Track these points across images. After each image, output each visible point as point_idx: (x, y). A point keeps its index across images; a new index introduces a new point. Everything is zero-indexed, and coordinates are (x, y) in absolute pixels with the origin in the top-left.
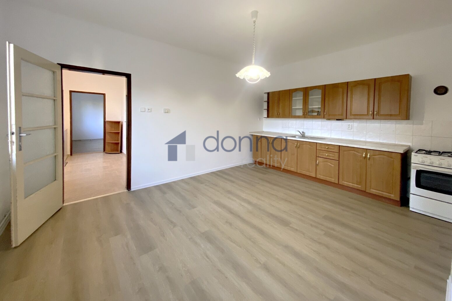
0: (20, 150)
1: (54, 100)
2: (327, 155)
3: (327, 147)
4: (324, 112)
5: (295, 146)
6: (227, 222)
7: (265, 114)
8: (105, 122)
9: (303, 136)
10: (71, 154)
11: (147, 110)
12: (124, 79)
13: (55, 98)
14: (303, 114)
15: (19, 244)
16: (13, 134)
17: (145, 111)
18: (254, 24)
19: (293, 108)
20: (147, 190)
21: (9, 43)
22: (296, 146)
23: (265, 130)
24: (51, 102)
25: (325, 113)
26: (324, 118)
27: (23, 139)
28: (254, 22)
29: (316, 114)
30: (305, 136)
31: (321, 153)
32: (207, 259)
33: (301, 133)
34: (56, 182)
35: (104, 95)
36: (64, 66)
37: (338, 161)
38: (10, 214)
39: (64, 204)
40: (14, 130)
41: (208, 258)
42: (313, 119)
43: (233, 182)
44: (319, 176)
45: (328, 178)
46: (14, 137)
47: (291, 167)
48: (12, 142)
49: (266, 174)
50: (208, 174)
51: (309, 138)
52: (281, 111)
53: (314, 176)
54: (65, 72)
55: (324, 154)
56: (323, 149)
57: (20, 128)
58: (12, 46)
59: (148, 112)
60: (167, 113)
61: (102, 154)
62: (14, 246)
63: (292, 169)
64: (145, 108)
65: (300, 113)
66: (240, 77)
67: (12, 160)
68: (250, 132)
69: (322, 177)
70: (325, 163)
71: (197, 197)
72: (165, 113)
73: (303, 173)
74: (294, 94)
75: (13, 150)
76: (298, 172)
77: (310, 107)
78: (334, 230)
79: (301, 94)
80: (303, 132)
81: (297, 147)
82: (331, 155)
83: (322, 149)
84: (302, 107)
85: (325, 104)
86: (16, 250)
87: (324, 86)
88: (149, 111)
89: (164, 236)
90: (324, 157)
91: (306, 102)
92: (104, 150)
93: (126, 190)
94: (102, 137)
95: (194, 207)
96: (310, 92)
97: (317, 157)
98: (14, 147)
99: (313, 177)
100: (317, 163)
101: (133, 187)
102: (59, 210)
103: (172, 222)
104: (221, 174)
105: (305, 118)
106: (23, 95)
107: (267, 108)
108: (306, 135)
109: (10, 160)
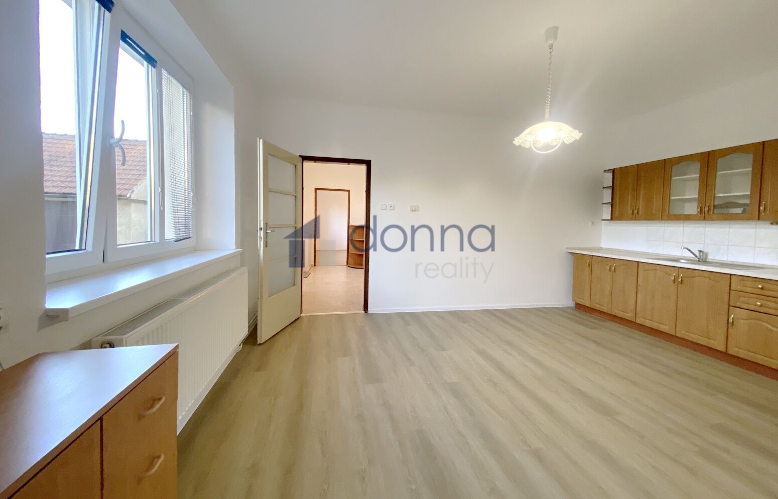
0: (267, 246)
1: (296, 196)
2: (759, 303)
3: (760, 286)
4: (759, 206)
5: (673, 278)
6: (490, 380)
7: (606, 213)
8: (349, 227)
9: (702, 258)
10: (315, 265)
11: (388, 208)
12: (364, 167)
13: (296, 195)
14: (699, 210)
15: (262, 342)
16: (261, 229)
17: (386, 209)
18: (550, 51)
19: (672, 198)
20: (388, 317)
21: (260, 139)
22: (674, 280)
23: (604, 245)
24: (291, 199)
25: (762, 208)
26: (759, 219)
27: (268, 234)
28: (551, 47)
29: (739, 211)
30: (707, 260)
31: (742, 299)
32: (446, 414)
33: (694, 254)
34: (295, 287)
35: (349, 191)
36: (305, 158)
38: (257, 317)
39: (302, 315)
40: (262, 226)
41: (448, 413)
42: (731, 222)
43: (520, 330)
44: (733, 351)
45: (759, 356)
46: (262, 232)
47: (660, 323)
48: (260, 238)
49: (596, 328)
50: (476, 310)
51: (714, 264)
52: (641, 204)
53: (721, 348)
54: (307, 164)
55: (752, 301)
56: (749, 290)
57: (267, 224)
58: (261, 141)
59: (389, 210)
60: (415, 211)
61: (346, 267)
62: (259, 342)
63: (664, 328)
64: (386, 205)
65: (692, 209)
66: (523, 145)
67: (260, 256)
68: (567, 248)
69: (743, 354)
70: (753, 321)
71: (451, 338)
72: (412, 211)
73: (691, 339)
74: (675, 168)
75: (261, 244)
76: (678, 335)
77: (718, 195)
78: (727, 451)
79: (697, 166)
80: (700, 251)
81: (676, 283)
82: (771, 304)
83: (744, 290)
84: (696, 196)
85: (764, 186)
86: (260, 347)
87: (761, 147)
88: (392, 208)
89: (396, 372)
90: (752, 307)
91: (707, 183)
92: (347, 263)
93: (363, 312)
94: (346, 248)
95: (443, 349)
96: (720, 161)
97: (731, 308)
98: (262, 243)
99: (718, 351)
100: (731, 321)
101: (371, 309)
102: (296, 320)
103: (409, 360)
104: (502, 316)
105: (704, 219)
106: (270, 191)
107: (610, 201)
108: (710, 257)
109: (259, 255)
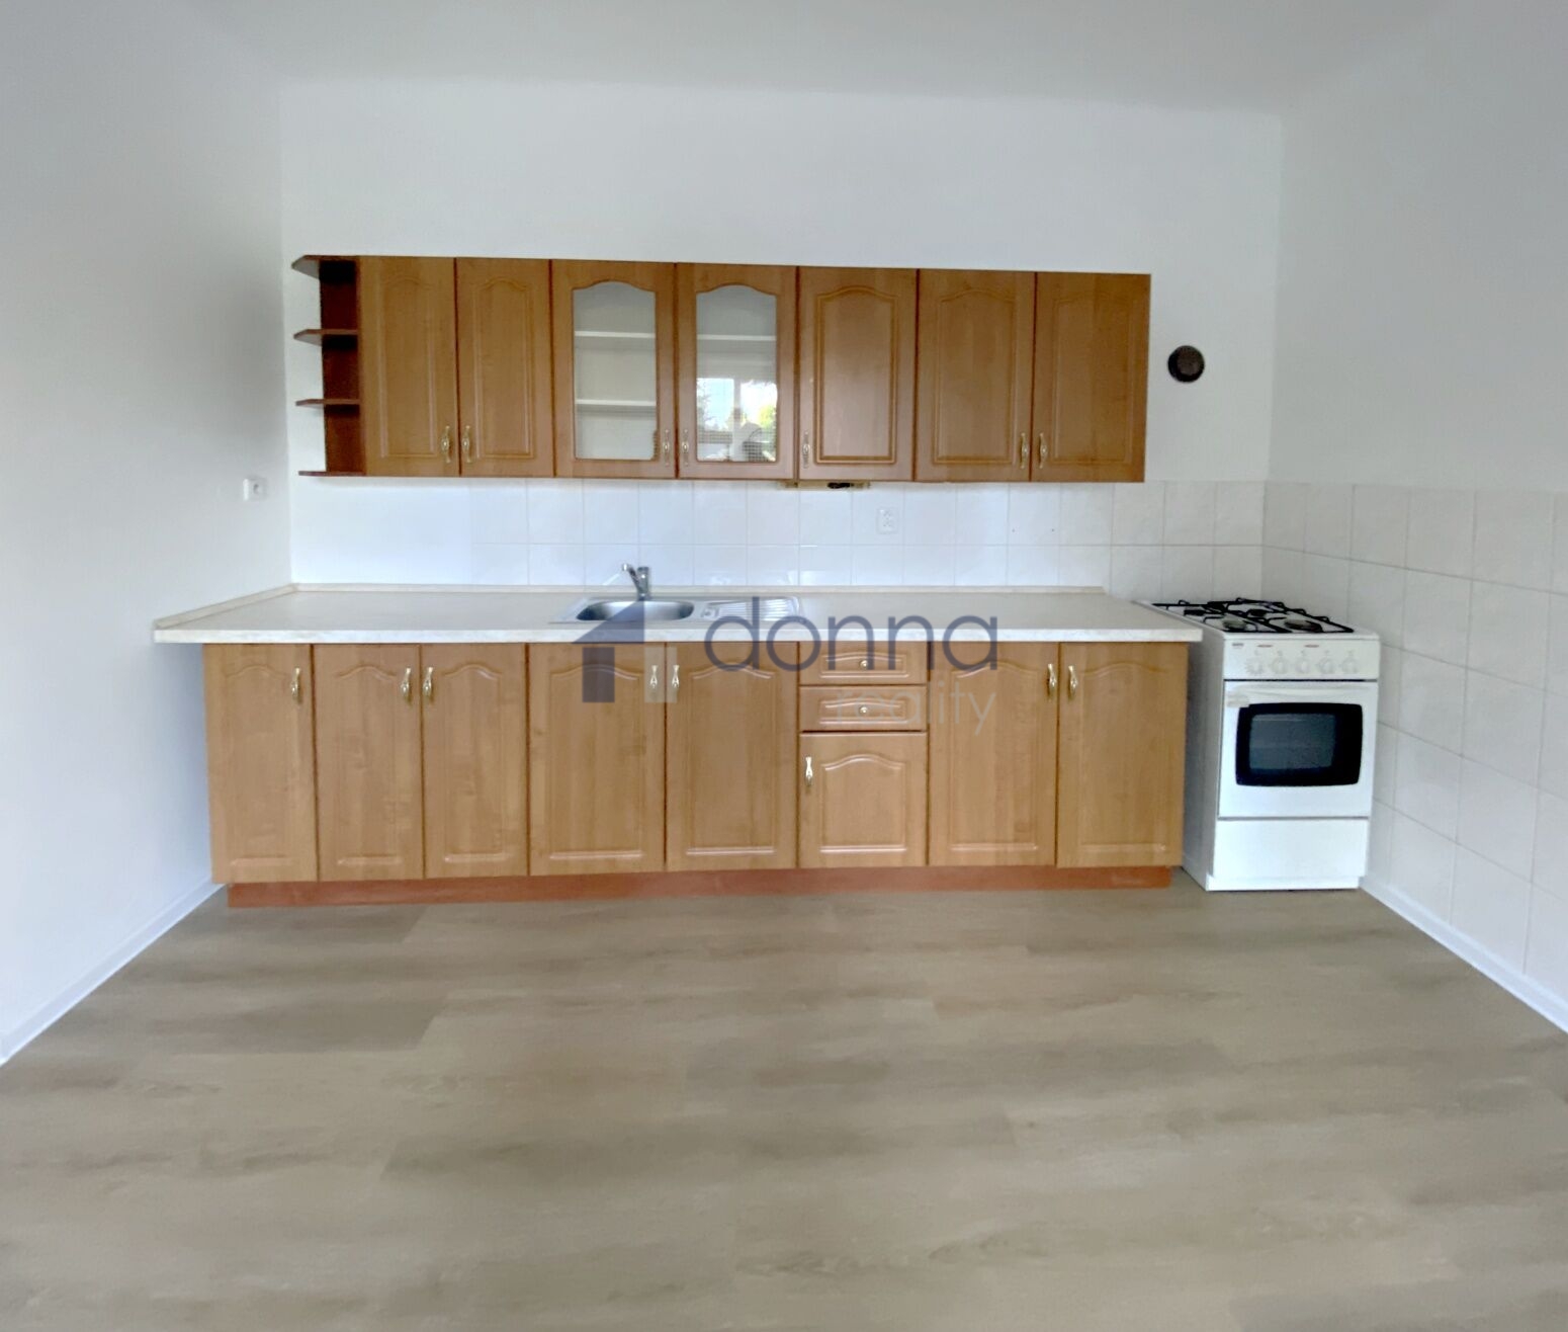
4: (796, 442)
23: (308, 570)
37: (924, 735)
63: (630, 860)
65: (635, 441)
69: (834, 857)
73: (710, 866)
85: (803, 391)
91: (676, 364)
96: (707, 303)
105: (677, 475)
107: (320, 394)
